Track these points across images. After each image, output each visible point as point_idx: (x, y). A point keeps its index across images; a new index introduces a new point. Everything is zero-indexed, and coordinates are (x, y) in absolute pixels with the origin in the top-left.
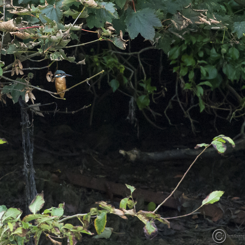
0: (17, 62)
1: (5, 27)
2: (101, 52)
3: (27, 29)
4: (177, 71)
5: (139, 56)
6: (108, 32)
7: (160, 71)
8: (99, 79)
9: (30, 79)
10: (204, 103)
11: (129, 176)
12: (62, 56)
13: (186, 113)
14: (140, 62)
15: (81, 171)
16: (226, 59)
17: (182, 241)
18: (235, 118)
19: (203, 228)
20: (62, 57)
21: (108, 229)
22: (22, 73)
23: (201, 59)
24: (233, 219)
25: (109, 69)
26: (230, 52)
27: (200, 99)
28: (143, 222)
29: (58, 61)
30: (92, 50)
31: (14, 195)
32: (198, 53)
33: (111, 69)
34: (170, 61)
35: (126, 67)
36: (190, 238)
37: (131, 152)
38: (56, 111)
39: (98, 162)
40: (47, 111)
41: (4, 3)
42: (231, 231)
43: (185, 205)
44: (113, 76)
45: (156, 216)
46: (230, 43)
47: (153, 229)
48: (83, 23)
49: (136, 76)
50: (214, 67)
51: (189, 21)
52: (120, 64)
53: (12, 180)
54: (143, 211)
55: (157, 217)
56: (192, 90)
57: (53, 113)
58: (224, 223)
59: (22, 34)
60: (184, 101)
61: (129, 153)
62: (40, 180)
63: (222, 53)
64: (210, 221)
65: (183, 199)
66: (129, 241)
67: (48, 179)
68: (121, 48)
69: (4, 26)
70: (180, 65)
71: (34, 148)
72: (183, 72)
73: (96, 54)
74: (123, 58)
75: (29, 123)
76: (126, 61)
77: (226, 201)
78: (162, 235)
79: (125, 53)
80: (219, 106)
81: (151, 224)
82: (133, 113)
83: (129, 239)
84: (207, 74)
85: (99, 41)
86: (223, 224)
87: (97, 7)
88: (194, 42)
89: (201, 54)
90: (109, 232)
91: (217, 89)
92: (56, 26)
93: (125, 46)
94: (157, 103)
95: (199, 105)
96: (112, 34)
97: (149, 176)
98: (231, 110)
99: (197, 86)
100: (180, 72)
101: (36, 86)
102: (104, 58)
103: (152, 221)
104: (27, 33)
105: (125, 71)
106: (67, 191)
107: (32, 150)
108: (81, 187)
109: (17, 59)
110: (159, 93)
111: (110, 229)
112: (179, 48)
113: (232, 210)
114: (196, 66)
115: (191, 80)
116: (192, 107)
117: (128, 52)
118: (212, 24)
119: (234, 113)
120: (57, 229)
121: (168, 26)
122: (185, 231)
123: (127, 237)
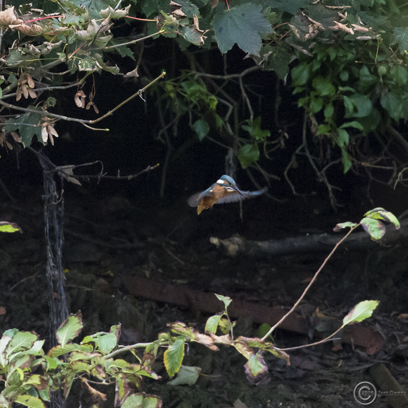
0: (26, 78)
2: (178, 74)
4: (305, 104)
5: (241, 80)
7: (277, 106)
8: (174, 120)
10: (351, 158)
11: (226, 281)
12: (98, 64)
13: (321, 174)
14: (243, 91)
15: (147, 274)
16: (385, 84)
17: (315, 388)
18: (402, 182)
19: (352, 366)
21: (193, 369)
23: (344, 84)
24: (400, 350)
25: (191, 102)
26: (392, 72)
27: (343, 151)
28: (245, 355)
29: (91, 72)
31: (36, 314)
32: (339, 74)
33: (195, 102)
34: (293, 89)
35: (219, 99)
36: (330, 382)
37: (230, 241)
38: (101, 175)
39: (176, 258)
40: (87, 176)
42: (398, 371)
43: (320, 328)
44: (199, 114)
45: (266, 345)
46: (388, 62)
48: (130, 5)
49: (236, 114)
50: (366, 97)
51: (319, 27)
52: (210, 94)
53: (32, 289)
54: (244, 338)
55: (268, 346)
56: (330, 135)
57: (97, 178)
58: (385, 357)
59: (30, 28)
60: (317, 155)
61: (226, 243)
62: (79, 289)
63: (379, 74)
64: (363, 354)
65: (316, 316)
66: (227, 389)
67: (91, 287)
70: (309, 95)
71: (64, 238)
72: (316, 107)
73: (170, 78)
74: (214, 84)
75: (56, 196)
76: (219, 89)
77: (389, 321)
78: (282, 378)
79: (219, 76)
80: (376, 161)
81: (258, 359)
83: (228, 385)
84: (355, 110)
86: (384, 359)
88: (333, 57)
89: (345, 77)
90: (194, 374)
91: (371, 134)
92: (86, 14)
94: (271, 159)
95: (343, 162)
97: (260, 279)
98: (395, 169)
99: (337, 129)
100: (311, 106)
102: (183, 84)
103: (259, 353)
104: (38, 26)
105: (218, 106)
106: (123, 306)
107: (61, 242)
108: (146, 299)
109: (25, 73)
110: (275, 142)
111: (196, 369)
112: (308, 66)
113: (399, 335)
114: (336, 96)
115: (329, 118)
116: (330, 164)
117: (223, 74)
118: (356, 32)
119: (400, 174)
120: (101, 370)
121: (285, 35)
122: (321, 372)
123: (225, 383)
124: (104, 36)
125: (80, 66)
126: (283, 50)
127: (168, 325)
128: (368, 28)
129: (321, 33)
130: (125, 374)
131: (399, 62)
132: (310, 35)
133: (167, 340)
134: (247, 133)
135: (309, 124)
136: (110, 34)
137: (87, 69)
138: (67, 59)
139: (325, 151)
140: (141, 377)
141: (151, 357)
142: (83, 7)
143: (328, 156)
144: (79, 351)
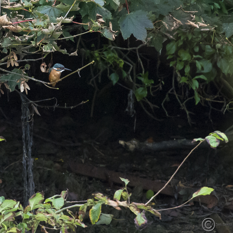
0: (12, 55)
2: (101, 47)
4: (174, 65)
5: (137, 51)
6: (97, 24)
7: (158, 66)
8: (99, 73)
10: (200, 96)
12: (54, 48)
13: (183, 105)
14: (139, 57)
15: (83, 161)
16: (220, 54)
17: (178, 227)
18: (229, 110)
19: (198, 215)
21: (108, 215)
22: (17, 65)
23: (196, 54)
24: (227, 206)
25: (109, 63)
26: (224, 47)
27: (195, 91)
30: (93, 45)
32: (194, 48)
33: (111, 63)
34: (167, 56)
35: (125, 61)
36: (186, 224)
37: (130, 143)
38: (56, 106)
39: (99, 152)
40: (47, 106)
42: (226, 218)
43: (181, 192)
44: (113, 70)
47: (143, 220)
48: (73, 16)
50: (209, 61)
51: (179, 23)
52: (119, 58)
53: (17, 169)
54: (135, 203)
56: (188, 83)
57: (53, 108)
58: (218, 209)
59: (15, 27)
60: (181, 94)
61: (128, 144)
62: (44, 169)
63: (217, 48)
64: (205, 208)
65: (179, 186)
66: (128, 227)
67: (51, 168)
68: (110, 39)
70: (176, 60)
72: (180, 67)
73: (97, 49)
74: (122, 53)
75: (29, 118)
76: (125, 56)
77: (221, 189)
79: (125, 49)
80: (214, 98)
81: (142, 216)
82: (132, 106)
83: (128, 225)
84: (203, 68)
86: (218, 211)
88: (190, 38)
89: (197, 49)
90: (109, 219)
91: (211, 83)
93: (114, 37)
94: (154, 96)
95: (195, 98)
96: (102, 26)
97: (147, 165)
98: (225, 102)
99: (192, 80)
100: (177, 66)
102: (104, 53)
104: (19, 27)
105: (124, 65)
107: (31, 144)
108: (82, 175)
109: (12, 52)
110: (157, 86)
111: (110, 216)
112: (176, 43)
113: (226, 197)
114: (191, 61)
115: (187, 73)
116: (188, 99)
117: (127, 48)
118: (200, 27)
119: (227, 105)
121: (160, 27)
122: (182, 218)
123: (126, 224)
124: (58, 32)
125: (43, 49)
127: (93, 194)
128: (207, 24)
130: (67, 223)
131: (225, 43)
132: (174, 27)
133: (92, 203)
134: (141, 81)
135: (176, 76)
136: (62, 31)
137: (48, 51)
138: (36, 45)
139: (185, 92)
140: (76, 226)
141: (83, 213)
142: (46, 15)
143: (187, 95)
144: (43, 208)
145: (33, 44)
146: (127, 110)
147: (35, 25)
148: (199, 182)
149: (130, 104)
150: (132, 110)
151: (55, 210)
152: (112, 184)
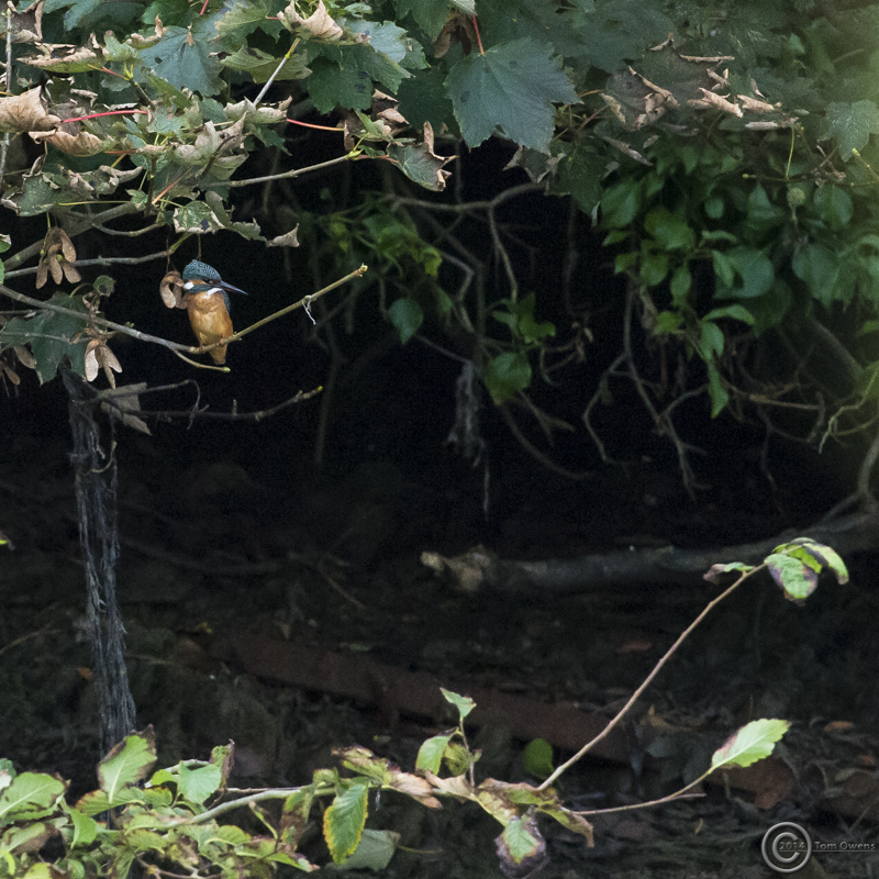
0: (57, 239)
1: (12, 117)
2: (356, 199)
3: (92, 119)
4: (628, 268)
5: (491, 214)
6: (381, 128)
7: (569, 270)
8: (348, 299)
9: (102, 298)
10: (727, 383)
11: (455, 646)
12: (214, 217)
13: (662, 418)
14: (496, 237)
15: (286, 629)
16: (803, 227)
18: (838, 437)
19: (723, 833)
20: (217, 221)
21: (382, 835)
22: (73, 277)
23: (713, 225)
24: (827, 800)
25: (385, 261)
26: (818, 200)
27: (711, 368)
28: (498, 818)
29: (202, 235)
30: (325, 194)
31: (45, 714)
32: (703, 203)
33: (392, 260)
34: (605, 234)
35: (445, 254)
36: (676, 867)
37: (464, 561)
38: (196, 411)
39: (346, 596)
40: (166, 413)
41: (10, 26)
43: (656, 749)
44: (401, 287)
46: (813, 177)
47: (531, 844)
48: (290, 99)
49: (480, 289)
50: (760, 253)
51: (666, 99)
52: (424, 243)
53: (37, 659)
56: (682, 335)
57: (187, 418)
58: (797, 813)
59: (74, 138)
60: (655, 378)
61: (456, 565)
62: (137, 660)
63: (790, 205)
64: (748, 807)
65: (649, 726)
67: (165, 657)
68: (429, 184)
69: (6, 114)
70: (638, 248)
71: (118, 547)
72: (653, 273)
73: (338, 207)
74: (434, 223)
75: (100, 456)
76: (445, 233)
77: (805, 736)
78: (573, 857)
79: (444, 207)
80: (780, 393)
82: (472, 421)
83: (457, 871)
84: (738, 281)
85: (350, 160)
86: (794, 819)
87: (342, 38)
88: (690, 166)
89: (716, 210)
90: (385, 847)
91: (770, 335)
92: (194, 110)
93: (442, 180)
95: (710, 391)
96: (396, 137)
97: (527, 644)
98: (821, 408)
99: (699, 322)
100: (643, 272)
101: (122, 324)
102: (368, 222)
103: (528, 815)
104: (92, 136)
105: (441, 269)
106: (233, 699)
107: (113, 553)
108: (284, 685)
109: (56, 228)
110: (566, 348)
111: (389, 836)
112: (637, 186)
113: (827, 768)
114: (696, 251)
115: (680, 299)
116: (683, 397)
117: (453, 202)
118: (747, 112)
119: (832, 420)
120: (188, 848)
121: (592, 117)
122: (659, 844)
123: (449, 867)
124: (230, 155)
125: (176, 222)
126: (589, 149)
127: (335, 752)
128: (773, 103)
129: (670, 114)
130: (241, 858)
131: (837, 177)
132: (647, 118)
133: (333, 785)
134: (505, 327)
135: (638, 309)
136: (242, 152)
138: (149, 204)
139: (672, 368)
140: (274, 865)
141: (298, 821)
142: (186, 93)
143: (680, 380)
144: (143, 803)
145: (137, 200)
146: (453, 437)
147: (150, 130)
148: (724, 710)
149: (464, 415)
150: (470, 438)
151: (189, 812)
152: (395, 716)
